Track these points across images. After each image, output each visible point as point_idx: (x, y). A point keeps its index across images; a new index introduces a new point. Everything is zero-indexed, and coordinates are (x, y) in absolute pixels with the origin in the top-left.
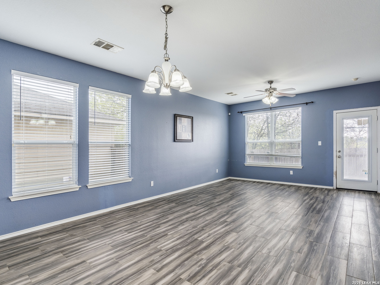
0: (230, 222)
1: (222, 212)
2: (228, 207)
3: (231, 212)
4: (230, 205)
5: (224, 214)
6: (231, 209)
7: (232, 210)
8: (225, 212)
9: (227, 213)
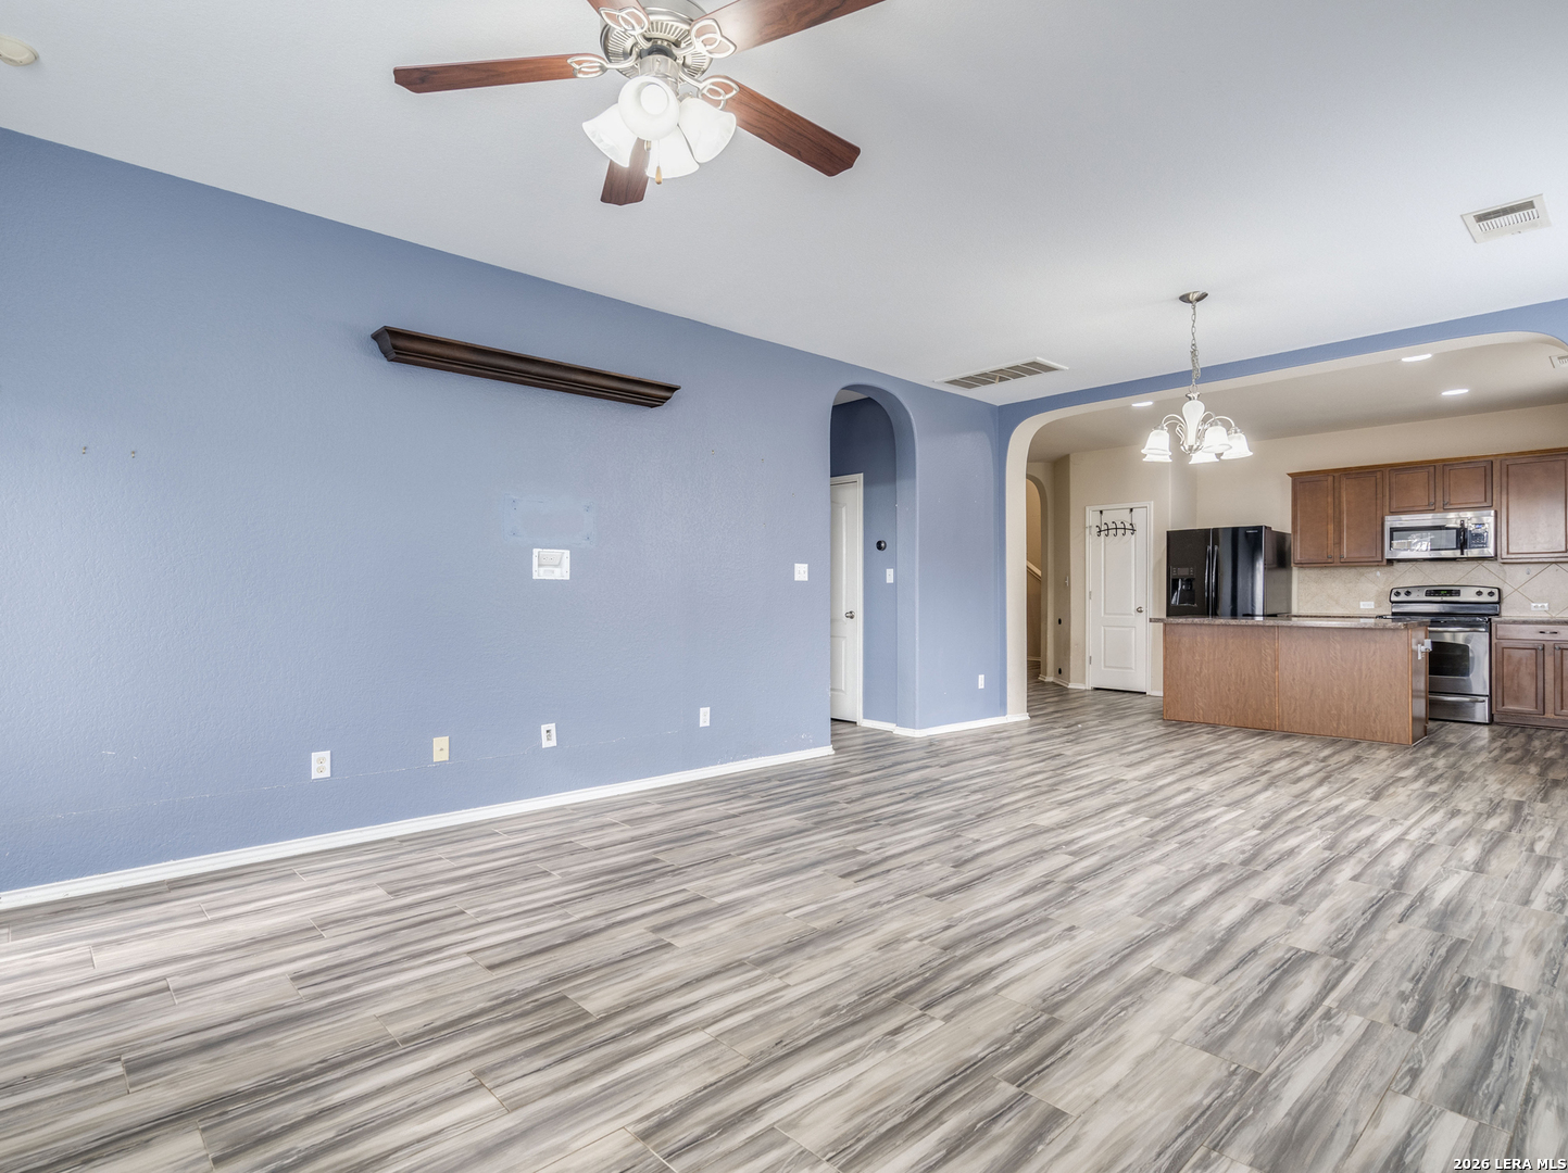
0: (1057, 852)
1: (1103, 896)
2: (1072, 928)
3: (1053, 890)
4: (1060, 937)
5: (1091, 883)
6: (1055, 913)
7: (1046, 903)
8: (1085, 893)
9: (1073, 888)
